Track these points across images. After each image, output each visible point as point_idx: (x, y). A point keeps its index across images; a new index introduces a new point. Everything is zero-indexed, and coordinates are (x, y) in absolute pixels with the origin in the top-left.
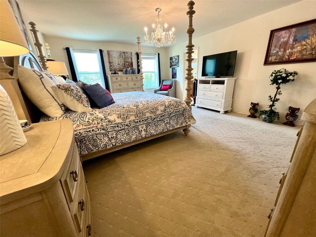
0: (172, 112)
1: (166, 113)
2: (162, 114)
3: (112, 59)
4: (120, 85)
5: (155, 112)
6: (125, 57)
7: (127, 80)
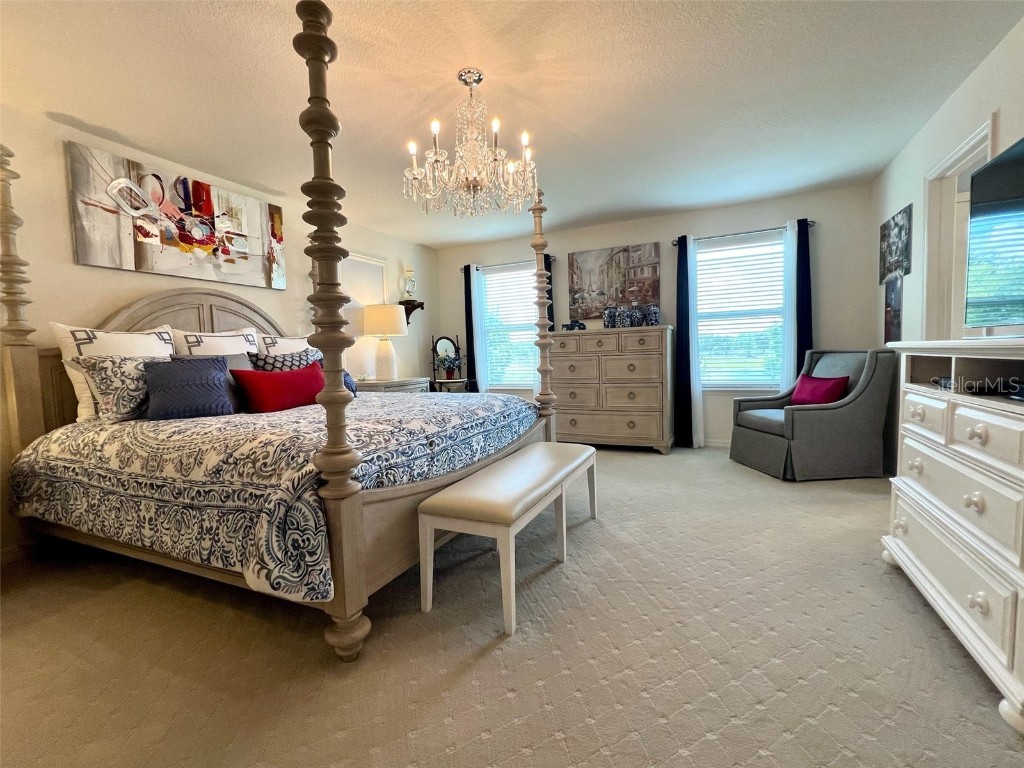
0: (234, 491)
1: (216, 487)
2: (204, 484)
3: (581, 279)
4: (572, 368)
5: (189, 469)
6: (628, 264)
7: (598, 349)
